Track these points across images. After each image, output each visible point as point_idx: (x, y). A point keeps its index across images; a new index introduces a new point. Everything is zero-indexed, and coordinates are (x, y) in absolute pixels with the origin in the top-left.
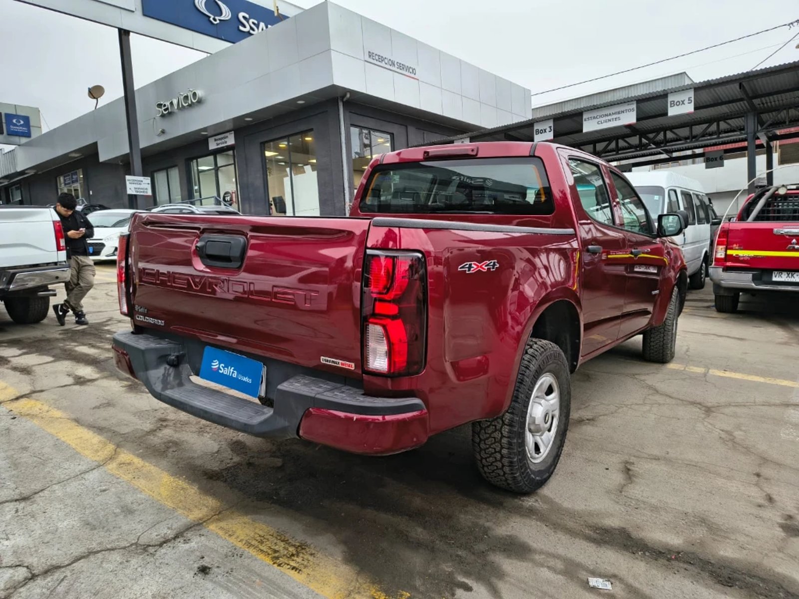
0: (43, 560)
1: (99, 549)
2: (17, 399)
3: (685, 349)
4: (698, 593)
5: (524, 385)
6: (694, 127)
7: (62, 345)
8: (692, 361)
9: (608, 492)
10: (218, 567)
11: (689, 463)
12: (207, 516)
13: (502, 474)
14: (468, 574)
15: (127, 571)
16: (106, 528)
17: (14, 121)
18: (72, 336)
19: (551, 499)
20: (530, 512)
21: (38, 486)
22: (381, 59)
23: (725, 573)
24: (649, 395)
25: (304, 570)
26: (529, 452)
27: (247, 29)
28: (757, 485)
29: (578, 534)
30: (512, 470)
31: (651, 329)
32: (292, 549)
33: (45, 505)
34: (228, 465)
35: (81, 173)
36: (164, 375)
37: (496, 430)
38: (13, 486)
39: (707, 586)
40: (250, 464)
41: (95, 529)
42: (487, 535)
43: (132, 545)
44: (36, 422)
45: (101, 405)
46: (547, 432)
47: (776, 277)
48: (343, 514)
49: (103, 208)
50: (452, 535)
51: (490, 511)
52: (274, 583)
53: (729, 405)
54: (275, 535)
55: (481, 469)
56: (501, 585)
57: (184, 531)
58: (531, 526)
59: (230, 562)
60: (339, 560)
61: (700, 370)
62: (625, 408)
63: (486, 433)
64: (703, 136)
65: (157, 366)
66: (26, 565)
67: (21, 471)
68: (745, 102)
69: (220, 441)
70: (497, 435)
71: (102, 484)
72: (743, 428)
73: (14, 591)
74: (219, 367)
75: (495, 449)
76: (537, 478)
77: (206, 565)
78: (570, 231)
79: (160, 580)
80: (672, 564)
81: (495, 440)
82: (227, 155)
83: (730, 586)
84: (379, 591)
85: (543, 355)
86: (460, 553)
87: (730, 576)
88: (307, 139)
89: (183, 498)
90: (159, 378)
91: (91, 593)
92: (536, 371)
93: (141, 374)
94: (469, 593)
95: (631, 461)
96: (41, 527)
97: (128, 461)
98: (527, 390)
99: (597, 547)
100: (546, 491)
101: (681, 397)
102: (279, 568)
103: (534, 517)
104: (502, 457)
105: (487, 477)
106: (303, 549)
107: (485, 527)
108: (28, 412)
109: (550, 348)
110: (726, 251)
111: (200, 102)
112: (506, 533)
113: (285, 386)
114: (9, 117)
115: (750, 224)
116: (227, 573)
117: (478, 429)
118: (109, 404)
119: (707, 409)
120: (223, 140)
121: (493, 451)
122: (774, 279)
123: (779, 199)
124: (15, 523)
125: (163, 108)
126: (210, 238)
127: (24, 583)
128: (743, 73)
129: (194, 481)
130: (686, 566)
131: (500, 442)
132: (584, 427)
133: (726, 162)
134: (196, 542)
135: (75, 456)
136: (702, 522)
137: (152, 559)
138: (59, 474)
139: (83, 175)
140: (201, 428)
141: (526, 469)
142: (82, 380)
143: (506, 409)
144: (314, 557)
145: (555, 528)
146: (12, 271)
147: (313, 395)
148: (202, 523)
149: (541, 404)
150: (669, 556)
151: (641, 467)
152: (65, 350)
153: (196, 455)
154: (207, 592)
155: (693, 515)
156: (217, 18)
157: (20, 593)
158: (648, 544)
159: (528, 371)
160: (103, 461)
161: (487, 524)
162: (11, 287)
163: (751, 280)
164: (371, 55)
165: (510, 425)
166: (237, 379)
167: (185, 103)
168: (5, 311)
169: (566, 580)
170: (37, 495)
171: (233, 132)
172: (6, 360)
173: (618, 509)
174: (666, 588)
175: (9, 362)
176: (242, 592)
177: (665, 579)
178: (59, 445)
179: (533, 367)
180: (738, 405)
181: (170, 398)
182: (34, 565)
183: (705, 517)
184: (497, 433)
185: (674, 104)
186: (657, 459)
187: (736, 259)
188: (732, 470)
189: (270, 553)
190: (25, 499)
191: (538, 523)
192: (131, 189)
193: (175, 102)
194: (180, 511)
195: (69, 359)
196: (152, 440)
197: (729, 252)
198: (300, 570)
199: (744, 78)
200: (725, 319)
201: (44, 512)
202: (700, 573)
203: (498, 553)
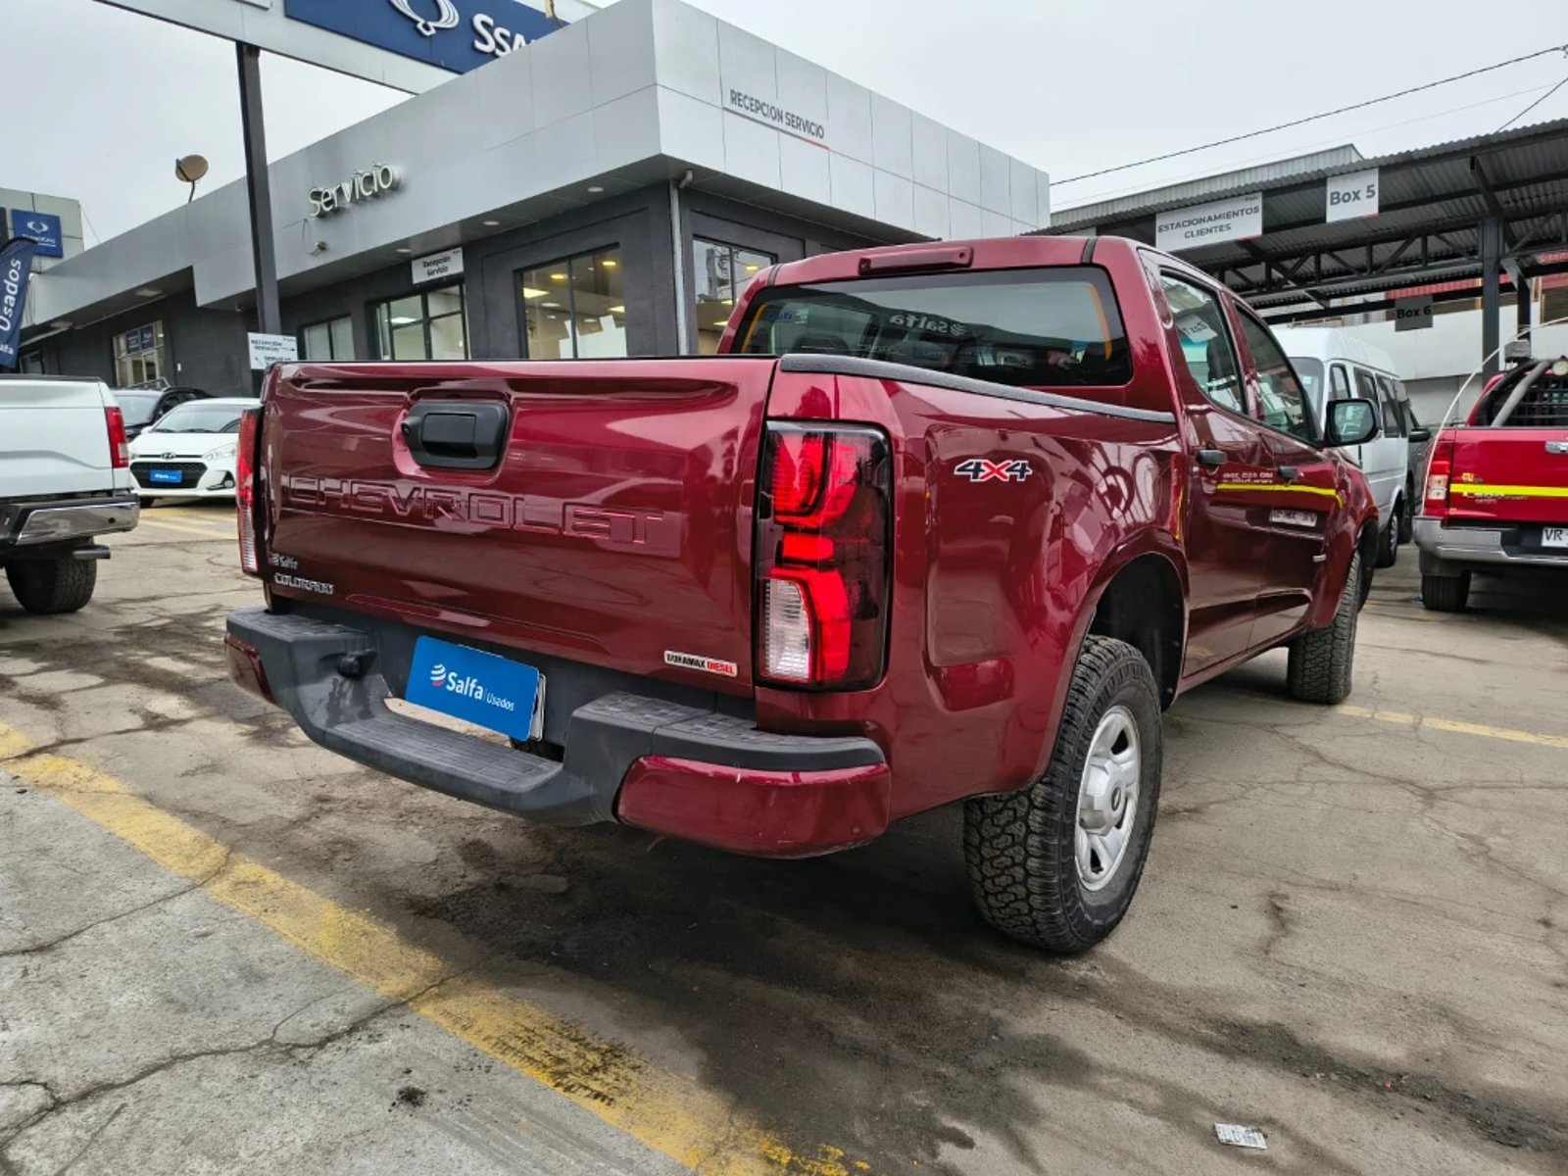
0: (77, 1072)
1: (194, 1051)
2: (30, 754)
3: (1369, 678)
4: (1449, 1159)
5: (1076, 727)
6: (1375, 247)
7: (118, 654)
8: (1384, 700)
9: (1240, 952)
10: (440, 1091)
11: (1402, 897)
12: (416, 988)
13: (1026, 911)
14: (963, 1113)
15: (252, 1097)
16: (207, 1010)
17: (30, 225)
18: (139, 638)
19: (1125, 964)
20: (1084, 991)
21: (70, 925)
22: (759, 106)
23: (1501, 1119)
24: (1305, 765)
25: (618, 1099)
26: (1081, 867)
27: (489, 48)
28: (1546, 942)
29: (1187, 1035)
30: (1046, 902)
31: (1308, 634)
32: (593, 1058)
33: (84, 961)
34: (457, 889)
35: (160, 328)
36: (331, 695)
37: (1015, 819)
38: (20, 923)
39: (1465, 1145)
40: (501, 887)
41: (186, 1011)
42: (996, 1034)
43: (260, 1044)
44: (66, 800)
45: (197, 769)
46: (1114, 828)
47: (1548, 538)
48: (696, 989)
49: (201, 395)
50: (925, 1033)
51: (1000, 987)
52: (558, 1125)
53: (1471, 786)
54: (557, 1027)
55: (982, 901)
56: (1034, 1138)
57: (369, 1018)
58: (1087, 1018)
59: (466, 1082)
60: (690, 1081)
61: (1404, 719)
62: (1259, 790)
63: (993, 825)
64: (1394, 265)
65: (318, 678)
66: (42, 1080)
67: (35, 894)
68: (1480, 197)
69: (440, 842)
70: (1018, 829)
71: (199, 922)
72: (1504, 831)
73: (18, 1133)
74: (446, 679)
75: (1012, 858)
76: (1097, 922)
77: (416, 1086)
78: (1167, 416)
79: (321, 1116)
80: (1389, 1100)
81: (1013, 839)
82: (447, 294)
83: (1516, 1146)
84: (778, 1144)
85: (1112, 666)
86: (943, 1070)
87: (1512, 1125)
88: (606, 263)
89: (366, 953)
90: (321, 701)
91: (176, 1138)
92: (1099, 699)
93: (284, 693)
94: (968, 1151)
95: (1281, 892)
96: (75, 1005)
97: (253, 879)
98: (1081, 738)
99: (1228, 1062)
100: (1113, 947)
101: (1371, 769)
102: (567, 1094)
103: (1092, 1000)
104: (1028, 874)
105: (993, 918)
106: (616, 1056)
107: (991, 1019)
108: (51, 781)
109: (1124, 655)
110: (1448, 487)
111: (396, 188)
112: (1036, 1031)
113: (588, 712)
114: (20, 216)
115: (1496, 431)
116: (460, 1103)
117: (977, 815)
118: (213, 768)
119: (1426, 793)
120: (441, 265)
121: (1009, 862)
122: (1545, 543)
123: (1554, 386)
124: (21, 997)
125: (323, 201)
126: (430, 408)
127: (37, 1117)
128: (1478, 137)
129: (388, 919)
130: (1417, 1103)
131: (1024, 843)
132: (1181, 825)
133: (1436, 318)
134: (392, 1041)
135: (144, 866)
136: (1440, 1014)
137: (303, 1073)
138: (113, 902)
139: (164, 332)
140: (401, 816)
141: (1075, 903)
142: (160, 720)
143: (1041, 773)
144: (641, 1073)
145: (1138, 1023)
146: (22, 505)
147: (649, 729)
148: (404, 1003)
149: (1104, 769)
150: (1379, 1083)
151: (1302, 903)
152: (127, 665)
153: (391, 868)
154: (419, 1142)
155: (1421, 1000)
156: (431, 24)
157: (29, 1137)
158: (1334, 1057)
159: (1082, 698)
160: (201, 877)
161: (997, 1013)
162: (20, 536)
163: (1499, 543)
164: (736, 97)
165: (1046, 808)
166: (483, 702)
167: (367, 190)
168: (9, 589)
169: (1169, 1127)
170: (68, 943)
171: (460, 249)
172: (8, 682)
173: (1263, 986)
174: (1380, 1147)
175: (14, 684)
176: (491, 1143)
177: (1376, 1129)
178: (112, 846)
179: (1093, 692)
180: (1486, 786)
181: (343, 740)
182: (59, 1082)
183: (1445, 1005)
184: (1017, 825)
185: (1338, 198)
186: (1335, 888)
187: (1469, 502)
188: (1492, 912)
189: (548, 1064)
190: (41, 949)
191: (1101, 1012)
192: (258, 360)
193: (347, 188)
194: (360, 979)
195: (133, 682)
196: (302, 837)
197: (1455, 488)
198: (612, 1100)
199: (1481, 147)
200: (1443, 622)
201: (82, 977)
202: (1448, 1119)
203: (1022, 1071)
